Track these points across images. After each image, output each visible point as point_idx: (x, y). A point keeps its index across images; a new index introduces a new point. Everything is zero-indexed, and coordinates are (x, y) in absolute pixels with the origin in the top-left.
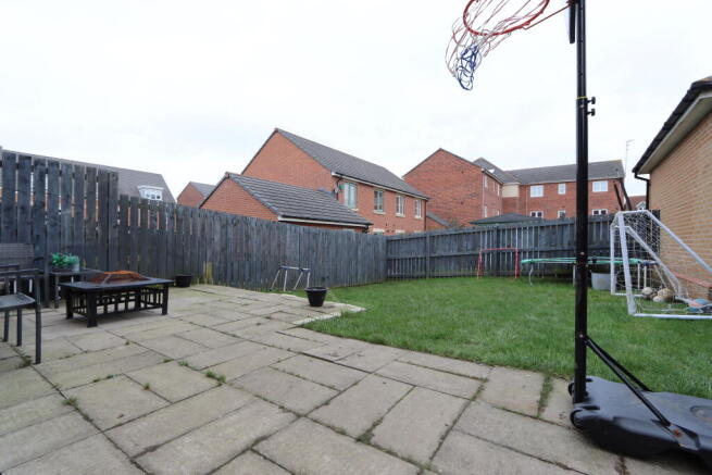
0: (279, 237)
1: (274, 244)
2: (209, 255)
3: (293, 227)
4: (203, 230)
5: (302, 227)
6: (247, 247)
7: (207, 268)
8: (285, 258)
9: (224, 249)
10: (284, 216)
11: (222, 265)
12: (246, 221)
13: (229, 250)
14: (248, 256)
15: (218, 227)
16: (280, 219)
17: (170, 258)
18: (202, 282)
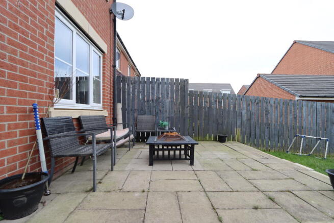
0: (295, 112)
1: (290, 117)
2: (238, 124)
3: (310, 103)
4: (235, 107)
5: (319, 104)
6: (267, 119)
7: (238, 132)
8: (301, 128)
9: (249, 120)
10: (300, 96)
11: (248, 130)
12: (265, 100)
13: (253, 121)
14: (268, 125)
15: (245, 106)
16: (297, 98)
17: (214, 124)
18: (234, 140)
